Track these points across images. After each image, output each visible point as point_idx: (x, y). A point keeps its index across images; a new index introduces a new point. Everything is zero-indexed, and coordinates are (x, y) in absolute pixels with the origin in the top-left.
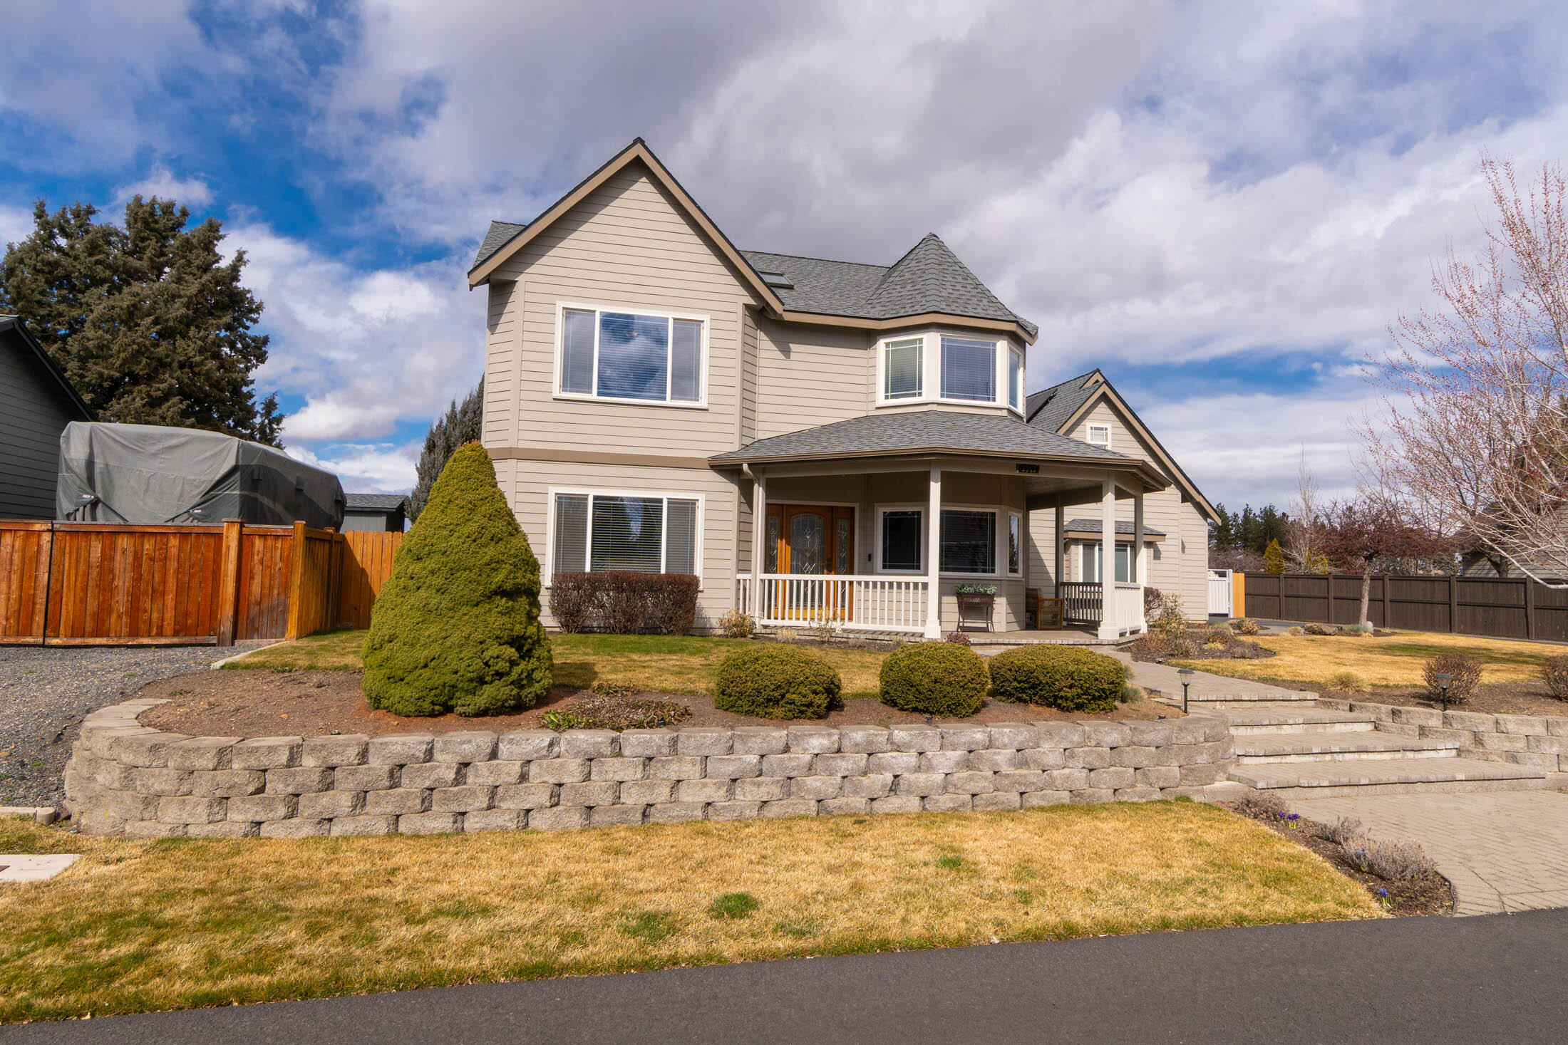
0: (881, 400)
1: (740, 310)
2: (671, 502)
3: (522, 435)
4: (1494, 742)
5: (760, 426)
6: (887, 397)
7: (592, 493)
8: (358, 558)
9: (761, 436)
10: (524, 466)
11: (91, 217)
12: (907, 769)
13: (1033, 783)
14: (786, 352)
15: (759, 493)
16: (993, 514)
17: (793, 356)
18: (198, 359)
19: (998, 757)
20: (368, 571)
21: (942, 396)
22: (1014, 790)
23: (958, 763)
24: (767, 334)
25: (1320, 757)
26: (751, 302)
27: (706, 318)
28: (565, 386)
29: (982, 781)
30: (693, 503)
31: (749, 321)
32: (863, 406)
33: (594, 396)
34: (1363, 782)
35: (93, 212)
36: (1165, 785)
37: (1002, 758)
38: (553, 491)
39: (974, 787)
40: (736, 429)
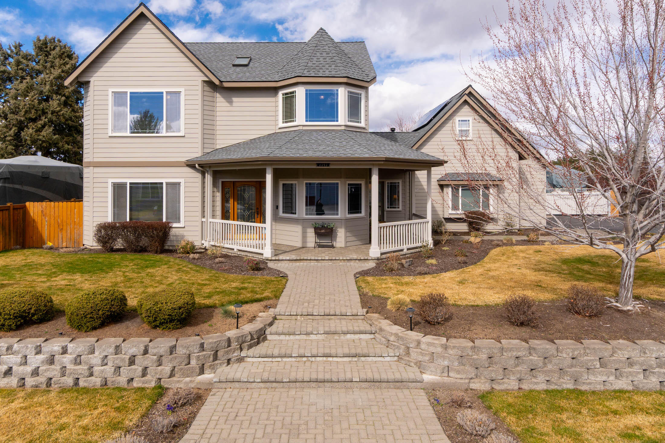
0: (281, 125)
1: (200, 84)
2: (167, 184)
3: (95, 155)
4: (414, 355)
5: (218, 142)
6: (283, 122)
7: (128, 181)
8: (32, 214)
9: (218, 147)
10: (97, 170)
11: (21, 48)
12: (16, 364)
13: (82, 374)
14: (231, 102)
15: (209, 178)
16: (338, 184)
17: (234, 104)
18: (58, 109)
19: (65, 360)
20: (36, 220)
21: (306, 121)
22: (71, 377)
23: (43, 362)
24: (220, 93)
25: (298, 359)
26: (206, 79)
27: (182, 90)
28: (114, 129)
29: (54, 371)
30: (179, 184)
31: (207, 88)
32: (273, 128)
33: (128, 134)
34: (285, 380)
35: (22, 46)
36: (160, 377)
37: (67, 359)
38: (110, 181)
39: (49, 374)
40: (199, 145)
